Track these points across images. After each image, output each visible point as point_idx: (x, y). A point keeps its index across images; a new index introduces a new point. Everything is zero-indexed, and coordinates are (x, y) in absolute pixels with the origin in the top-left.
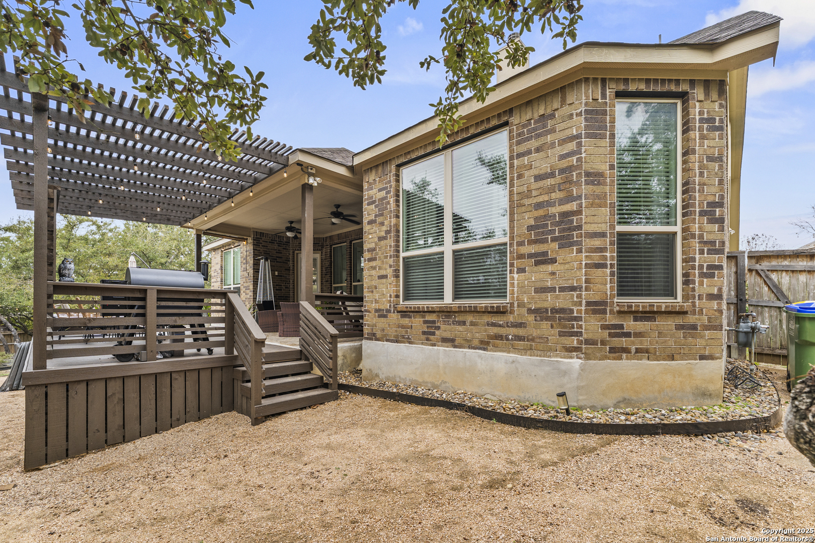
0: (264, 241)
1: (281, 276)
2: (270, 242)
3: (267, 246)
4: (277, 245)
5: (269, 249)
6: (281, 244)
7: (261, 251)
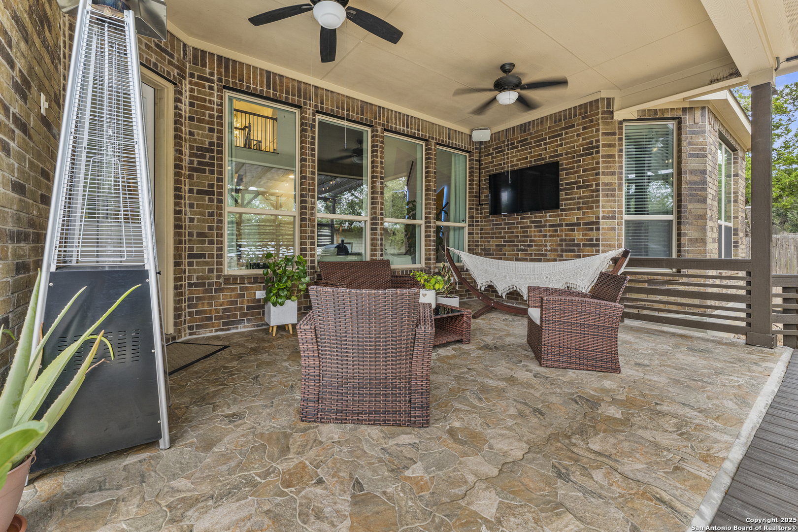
1: (49, 127)
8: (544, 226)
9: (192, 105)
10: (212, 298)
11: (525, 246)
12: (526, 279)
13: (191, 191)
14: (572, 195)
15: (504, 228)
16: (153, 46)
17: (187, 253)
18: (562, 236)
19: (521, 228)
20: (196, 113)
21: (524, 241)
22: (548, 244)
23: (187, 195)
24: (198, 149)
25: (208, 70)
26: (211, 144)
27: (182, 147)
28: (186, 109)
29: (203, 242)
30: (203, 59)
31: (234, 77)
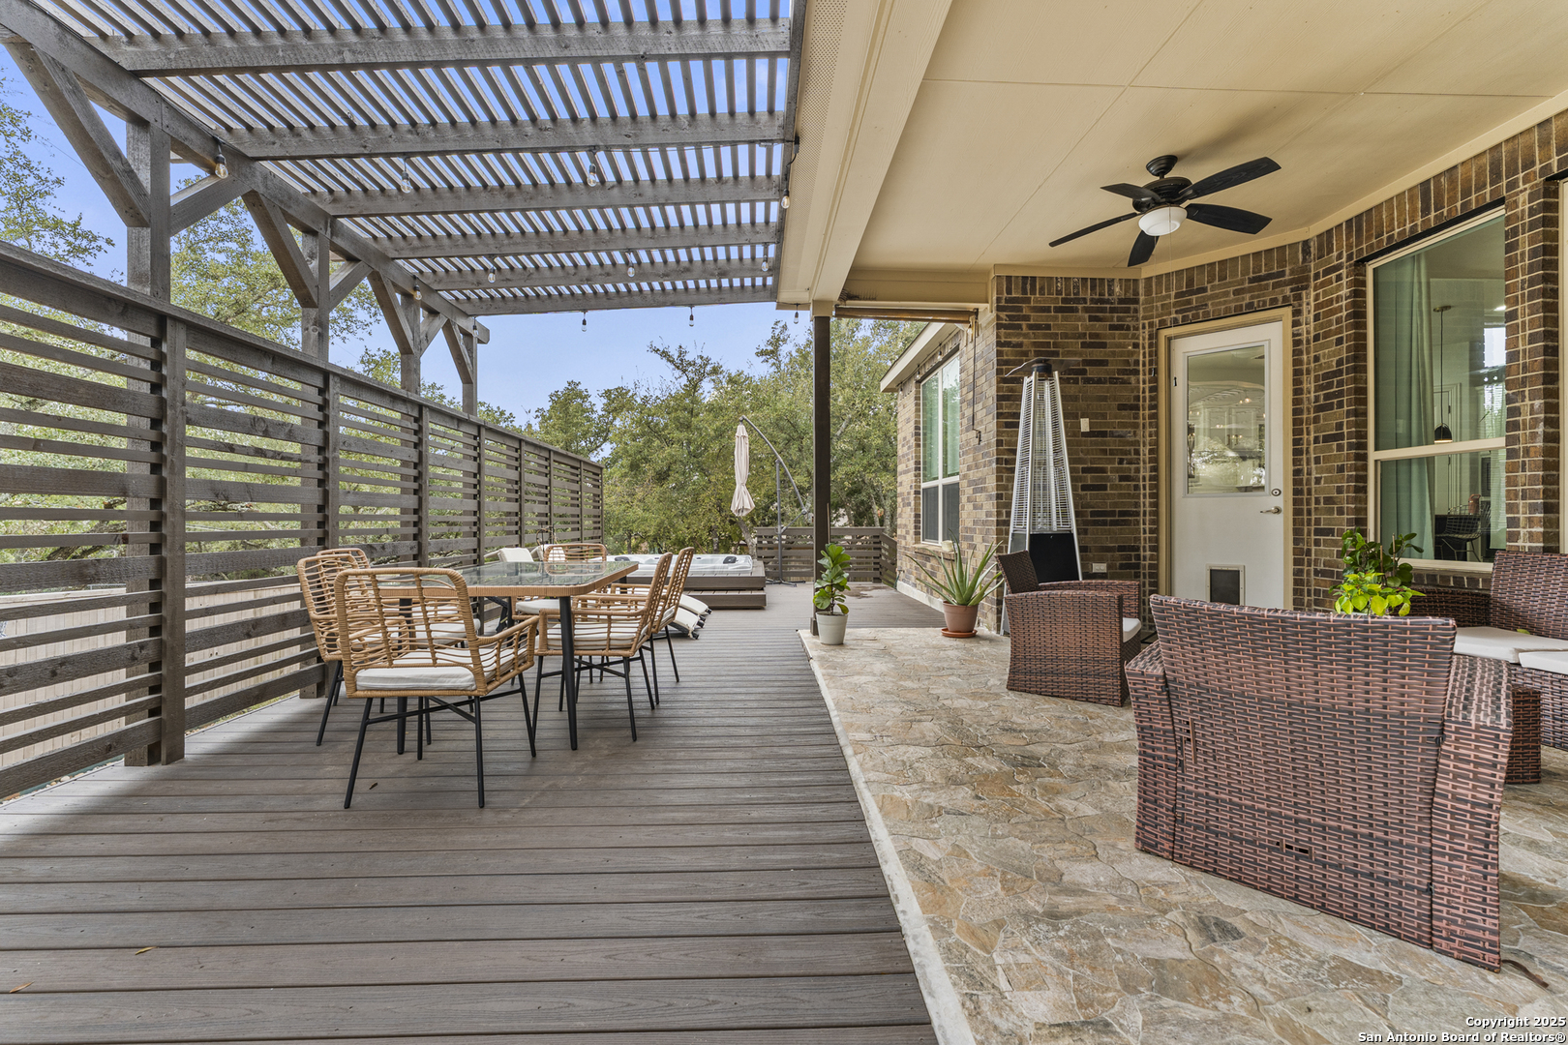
0: (1035, 309)
1: (1103, 434)
2: (1058, 310)
3: (1048, 327)
4: (1087, 315)
5: (1057, 334)
6: (1103, 310)
7: (1024, 349)
9: (1317, 318)
13: (1316, 439)
16: (1247, 285)
17: (1313, 528)
20: (1322, 326)
23: (1312, 447)
24: (1326, 376)
25: (1335, 254)
26: (1340, 362)
27: (1301, 383)
28: (1309, 327)
29: (1330, 511)
30: (1330, 243)
31: (1369, 238)
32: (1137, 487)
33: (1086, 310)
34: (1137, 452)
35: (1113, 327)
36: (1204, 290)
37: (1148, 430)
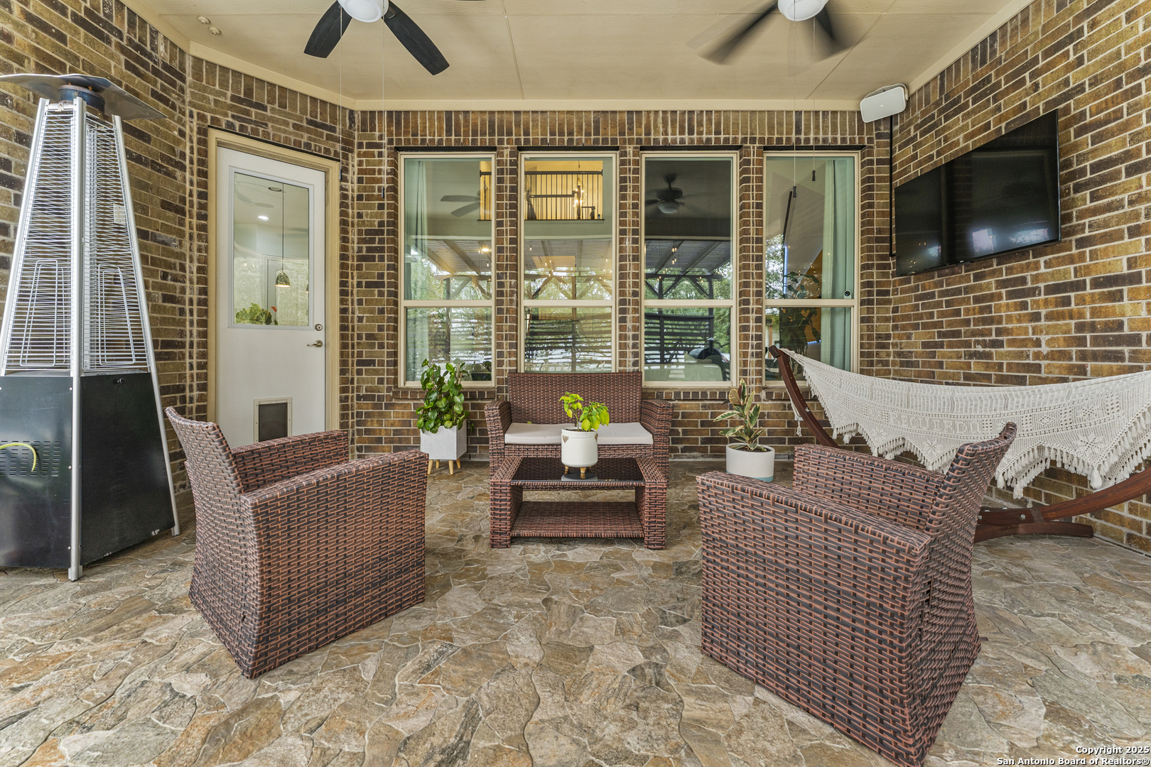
1: (144, 235)
3: (62, 38)
4: (123, 58)
5: (77, 58)
6: (144, 65)
7: (14, 47)
8: (1033, 292)
9: (360, 180)
10: (381, 415)
11: (984, 344)
12: (931, 427)
13: (359, 284)
14: (1112, 194)
15: (939, 304)
16: (304, 124)
17: (355, 359)
18: (1081, 315)
19: (977, 300)
20: (365, 189)
21: (982, 333)
22: (1044, 338)
23: (355, 290)
24: (368, 232)
25: (377, 133)
26: (381, 224)
27: (348, 233)
28: (353, 187)
29: (372, 346)
30: (372, 122)
31: (406, 133)
32: (182, 312)
33: (123, 50)
34: (183, 268)
35: (154, 94)
36: (264, 108)
37: (196, 243)
